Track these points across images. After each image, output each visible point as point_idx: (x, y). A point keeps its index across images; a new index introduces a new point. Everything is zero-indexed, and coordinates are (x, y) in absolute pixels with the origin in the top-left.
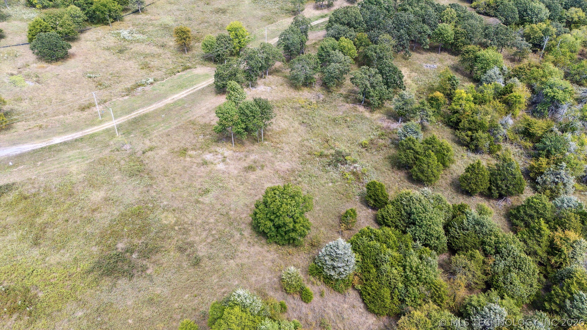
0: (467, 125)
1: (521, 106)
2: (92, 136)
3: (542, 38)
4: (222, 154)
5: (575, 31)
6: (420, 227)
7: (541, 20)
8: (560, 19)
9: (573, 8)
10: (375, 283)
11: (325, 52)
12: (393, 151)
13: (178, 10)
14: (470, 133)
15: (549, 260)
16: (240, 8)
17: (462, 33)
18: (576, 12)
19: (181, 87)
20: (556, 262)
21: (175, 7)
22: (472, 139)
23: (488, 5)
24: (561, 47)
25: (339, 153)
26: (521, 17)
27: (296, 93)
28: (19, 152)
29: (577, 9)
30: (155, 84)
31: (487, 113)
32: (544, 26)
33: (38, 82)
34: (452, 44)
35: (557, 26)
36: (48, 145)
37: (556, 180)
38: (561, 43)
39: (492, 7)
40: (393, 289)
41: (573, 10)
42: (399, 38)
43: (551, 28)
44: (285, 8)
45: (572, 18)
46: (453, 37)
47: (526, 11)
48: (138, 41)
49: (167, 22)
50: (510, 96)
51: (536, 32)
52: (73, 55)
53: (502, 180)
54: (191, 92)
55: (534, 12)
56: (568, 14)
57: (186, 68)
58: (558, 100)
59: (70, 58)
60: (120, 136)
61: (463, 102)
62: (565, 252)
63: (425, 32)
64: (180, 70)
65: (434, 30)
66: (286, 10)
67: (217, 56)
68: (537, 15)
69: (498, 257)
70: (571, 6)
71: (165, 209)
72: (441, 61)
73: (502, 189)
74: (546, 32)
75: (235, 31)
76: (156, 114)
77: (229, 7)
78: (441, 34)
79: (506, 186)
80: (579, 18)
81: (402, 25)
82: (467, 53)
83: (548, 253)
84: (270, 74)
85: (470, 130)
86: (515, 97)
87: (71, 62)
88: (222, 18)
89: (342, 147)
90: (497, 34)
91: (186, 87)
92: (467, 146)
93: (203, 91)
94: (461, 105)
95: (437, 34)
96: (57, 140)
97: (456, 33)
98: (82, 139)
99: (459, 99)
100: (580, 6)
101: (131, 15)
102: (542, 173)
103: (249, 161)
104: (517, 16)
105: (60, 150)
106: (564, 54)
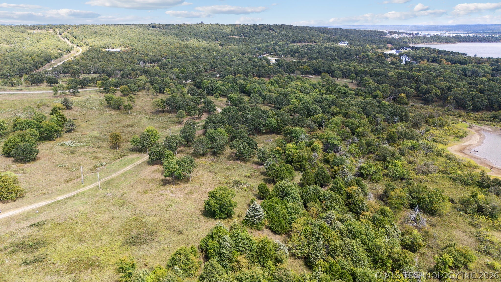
0: (297, 160)
1: (320, 150)
2: (83, 193)
3: (321, 121)
4: (169, 190)
5: (337, 117)
6: (289, 195)
7: (319, 113)
8: (328, 112)
9: (333, 107)
10: (276, 219)
11: (211, 136)
12: (263, 177)
13: (99, 128)
14: (299, 163)
15: (348, 201)
16: (141, 123)
17: (281, 122)
18: (335, 109)
19: (125, 165)
20: (351, 201)
21: (96, 126)
22: (300, 165)
23: (290, 110)
24: (332, 125)
25: (235, 181)
26: (308, 113)
27: (198, 160)
28: (38, 207)
29: (334, 107)
30: (107, 165)
31: (305, 153)
32: (321, 115)
33: (24, 173)
34: (277, 128)
35: (327, 115)
36: (55, 201)
37: (344, 174)
38: (331, 122)
39: (292, 111)
40: (285, 219)
41: (333, 108)
42: (249, 126)
43: (324, 116)
44: (171, 121)
45: (334, 112)
46: (277, 124)
47: (310, 110)
48: (81, 146)
49: (95, 135)
50: (314, 146)
51: (318, 119)
52: (39, 158)
53: (320, 176)
54: (133, 166)
55: (314, 110)
56: (331, 110)
57: (123, 156)
58: (336, 145)
59: (38, 159)
60: (102, 190)
61: (292, 150)
62: (353, 194)
63: (261, 123)
64: (119, 157)
65: (265, 122)
66: (172, 122)
67: (142, 147)
68: (316, 111)
69: (326, 200)
70: (332, 106)
71: (150, 216)
72: (273, 138)
73: (321, 181)
74: (322, 118)
75: (151, 132)
76: (117, 178)
77: (133, 123)
78: (270, 123)
79: (323, 179)
80: (337, 111)
81: (248, 120)
82: (286, 130)
83: (347, 199)
84: (178, 153)
85: (299, 162)
86: (316, 145)
87: (39, 161)
88: (132, 130)
89: (236, 178)
90: (298, 121)
91: (129, 165)
92: (300, 170)
93: (140, 165)
94: (291, 152)
95: (268, 124)
96: (60, 198)
97: (277, 122)
98: (77, 195)
99: (289, 148)
100: (336, 105)
101: (66, 134)
102: (337, 174)
103: (187, 190)
104: (306, 113)
105: (66, 202)
106: (334, 127)
